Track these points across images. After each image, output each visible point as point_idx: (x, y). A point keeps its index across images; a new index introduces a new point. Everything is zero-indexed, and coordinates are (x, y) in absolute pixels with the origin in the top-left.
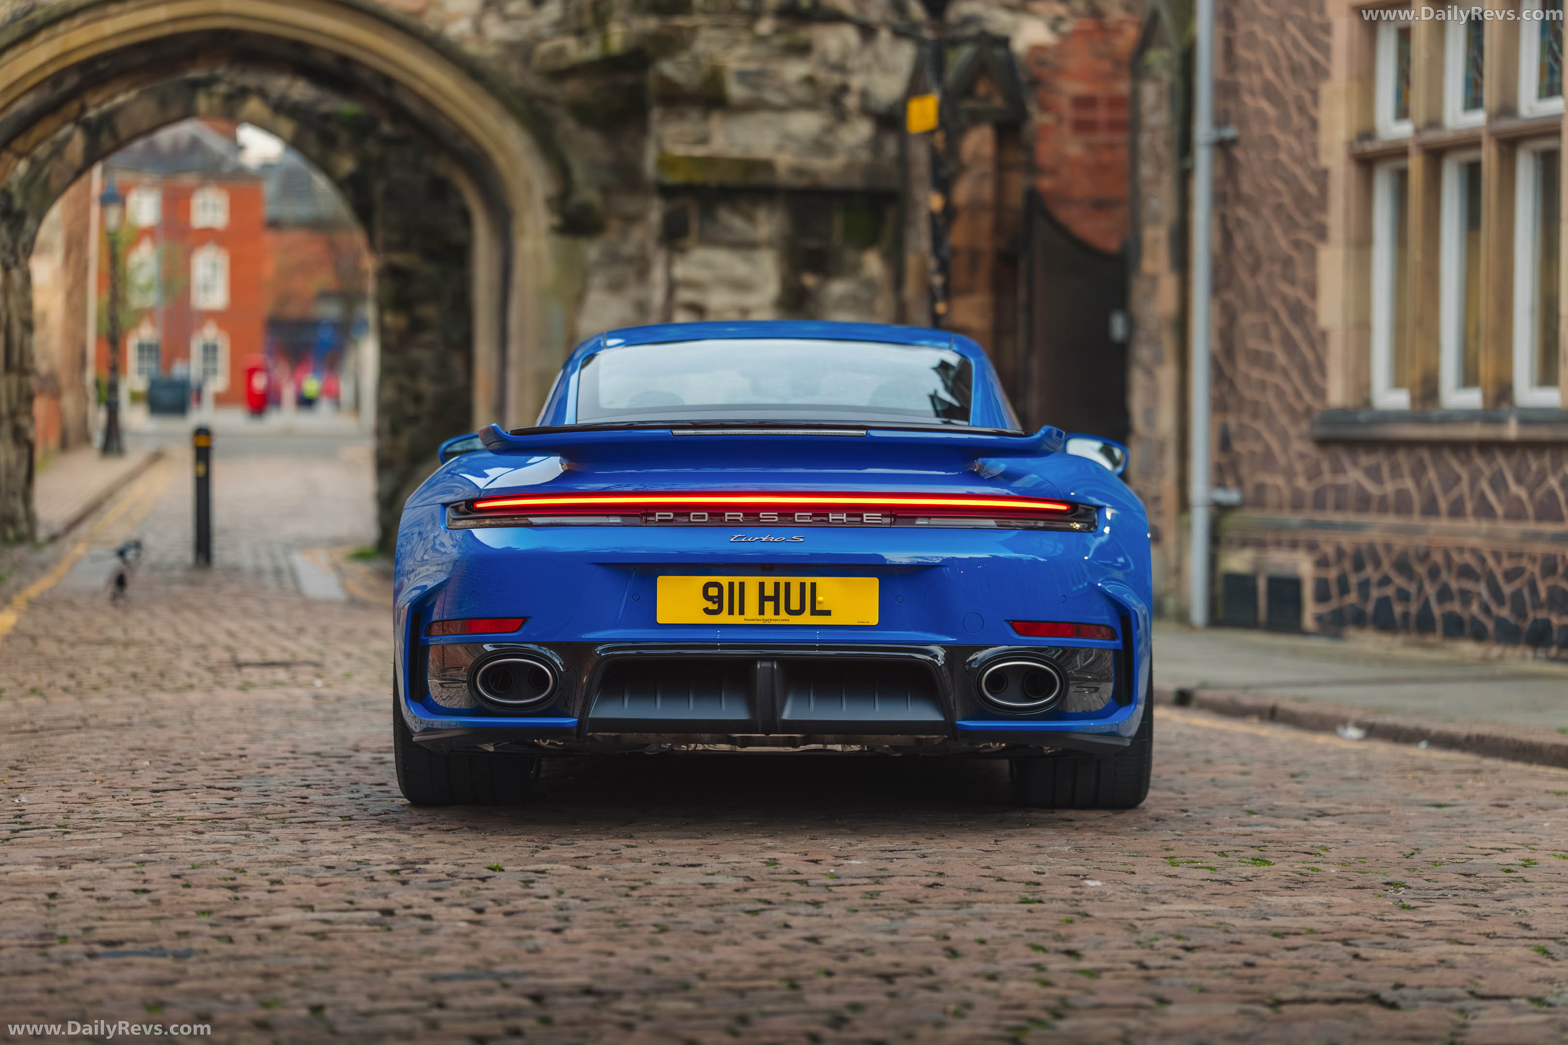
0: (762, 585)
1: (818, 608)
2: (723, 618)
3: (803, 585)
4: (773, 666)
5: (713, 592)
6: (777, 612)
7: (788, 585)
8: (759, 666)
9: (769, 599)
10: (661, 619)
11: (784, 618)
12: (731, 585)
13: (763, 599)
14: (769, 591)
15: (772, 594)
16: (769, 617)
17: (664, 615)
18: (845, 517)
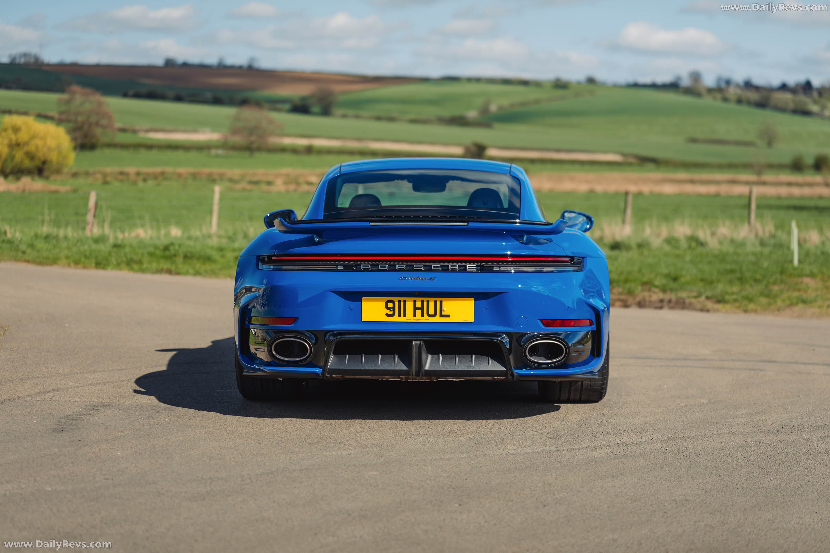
0: (415, 302)
1: (444, 313)
2: (396, 319)
3: (436, 302)
4: (420, 343)
6: (422, 315)
7: (428, 302)
8: (413, 343)
9: (419, 309)
10: (363, 319)
11: (426, 319)
12: (399, 302)
13: (415, 309)
14: (419, 305)
15: (420, 306)
16: (419, 318)
17: (366, 317)
18: (457, 267)
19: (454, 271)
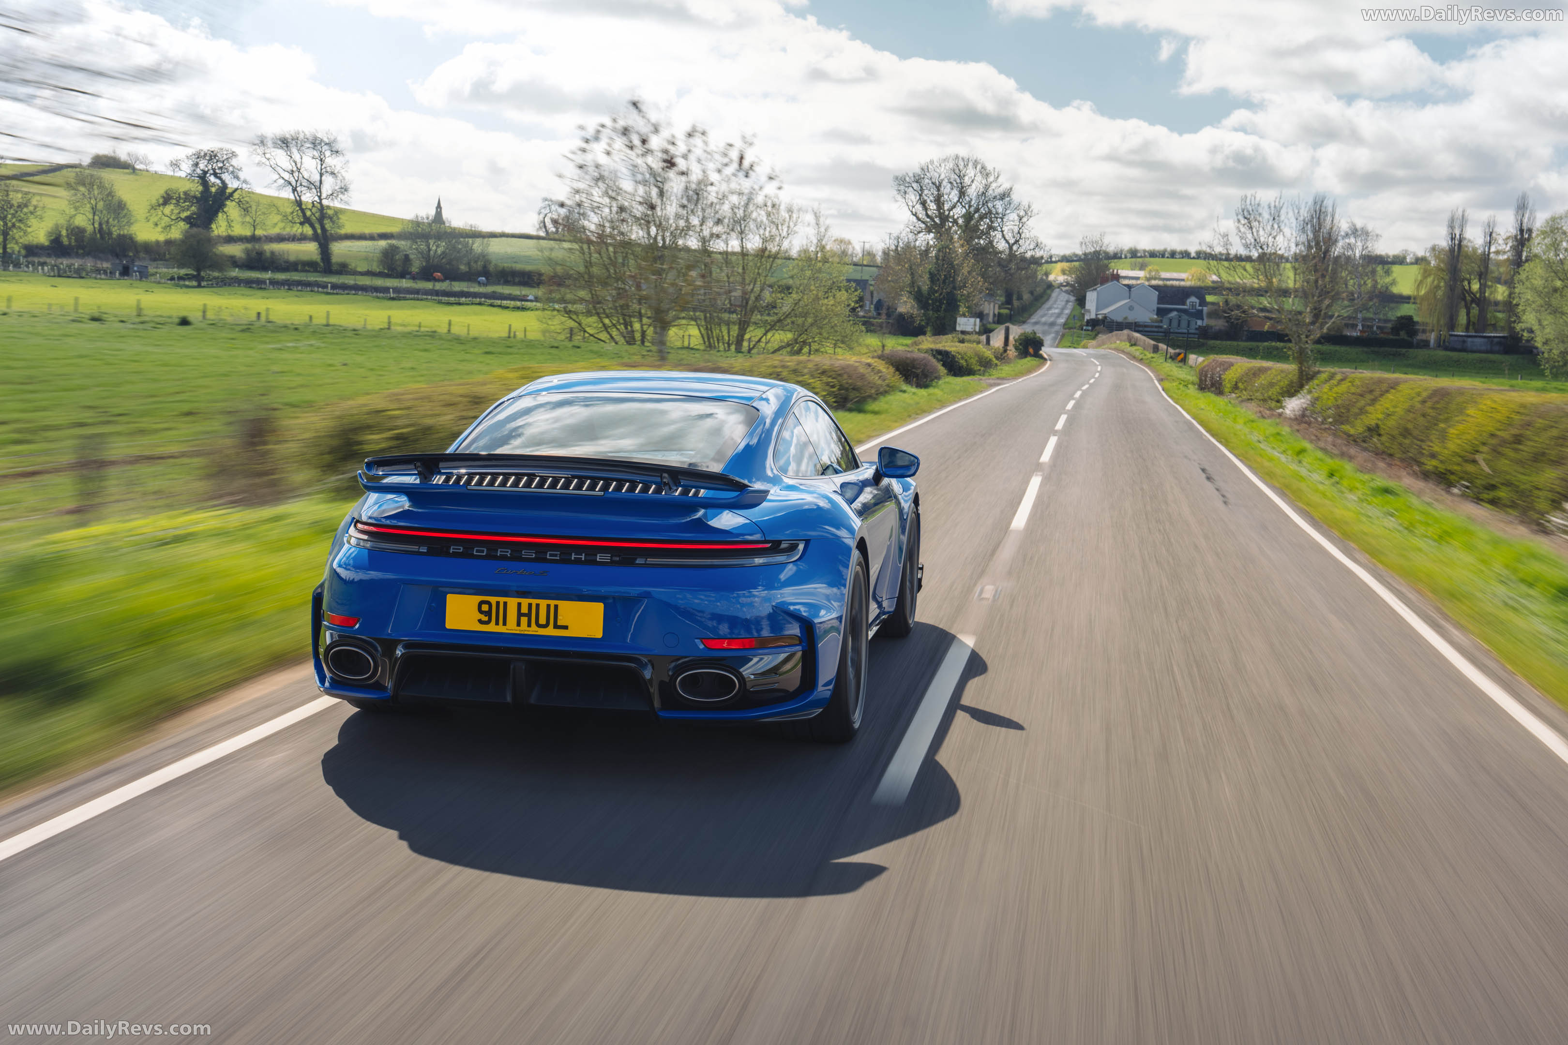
0: (519, 605)
1: (559, 623)
2: (491, 628)
3: (548, 606)
5: (485, 608)
6: (529, 625)
7: (538, 605)
8: (511, 667)
9: (524, 615)
10: (448, 625)
11: (534, 630)
12: (498, 603)
13: (520, 615)
14: (524, 610)
15: (526, 612)
16: (524, 629)
17: (452, 623)
18: (583, 557)
19: (578, 561)
